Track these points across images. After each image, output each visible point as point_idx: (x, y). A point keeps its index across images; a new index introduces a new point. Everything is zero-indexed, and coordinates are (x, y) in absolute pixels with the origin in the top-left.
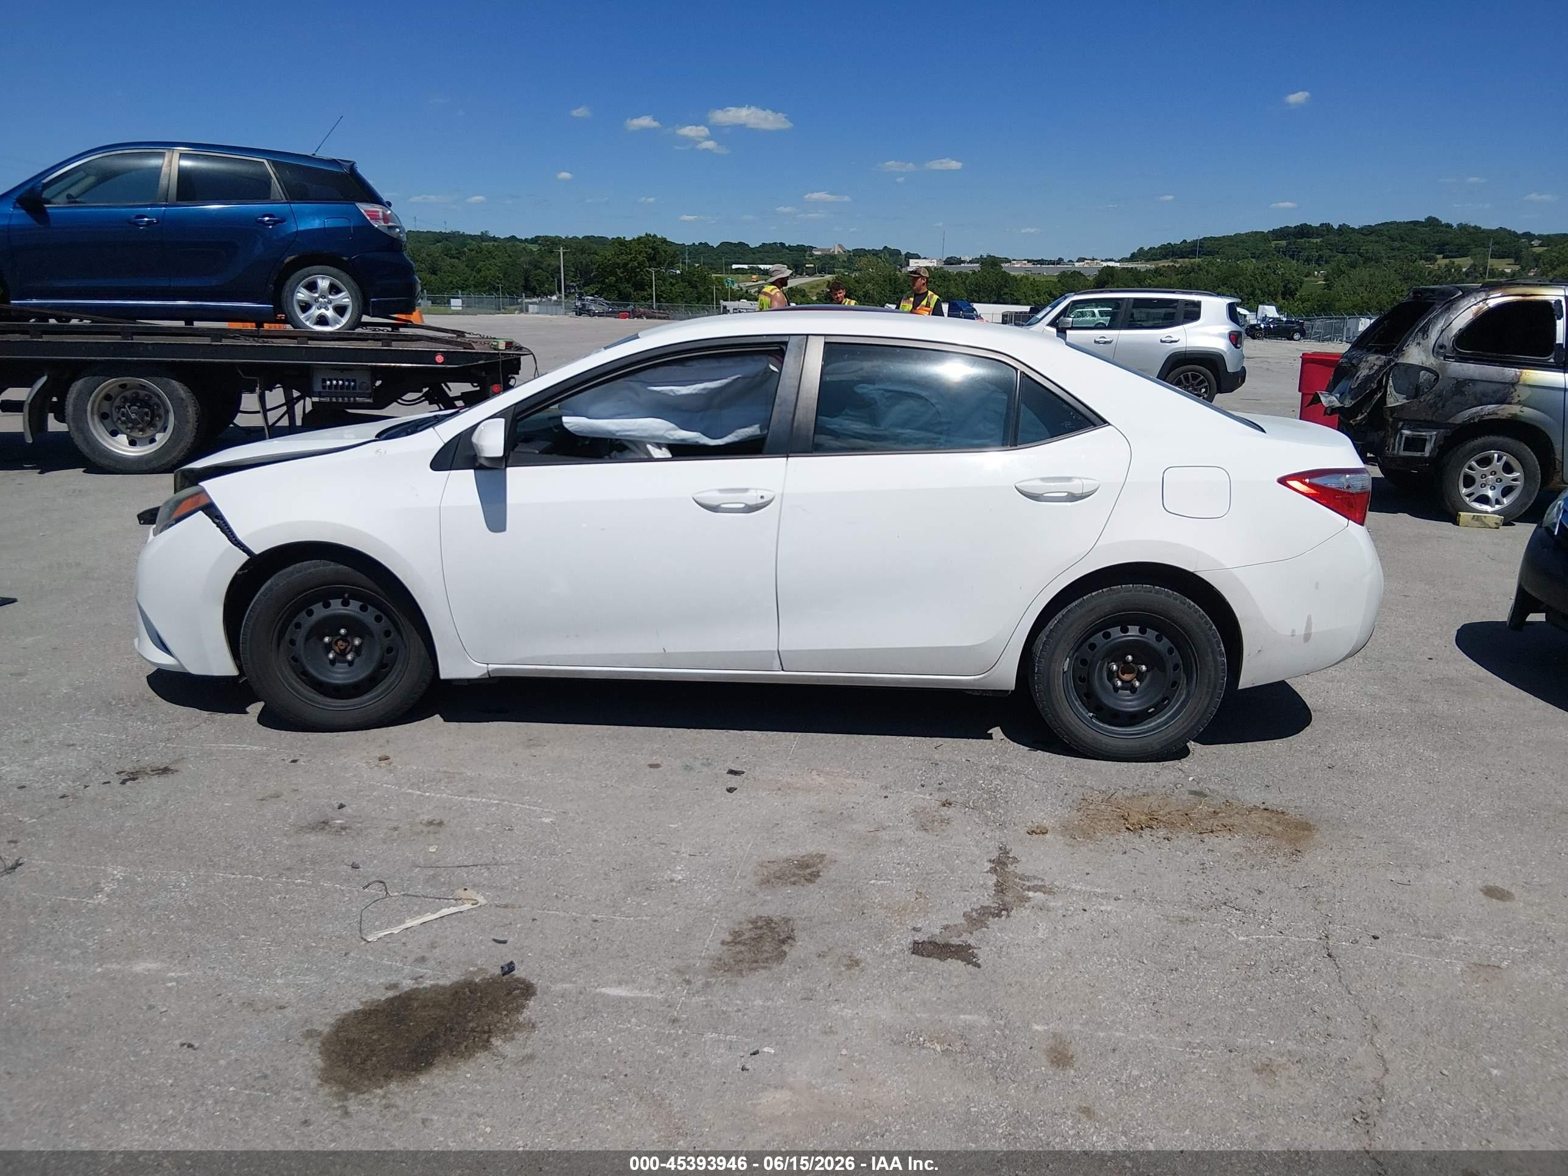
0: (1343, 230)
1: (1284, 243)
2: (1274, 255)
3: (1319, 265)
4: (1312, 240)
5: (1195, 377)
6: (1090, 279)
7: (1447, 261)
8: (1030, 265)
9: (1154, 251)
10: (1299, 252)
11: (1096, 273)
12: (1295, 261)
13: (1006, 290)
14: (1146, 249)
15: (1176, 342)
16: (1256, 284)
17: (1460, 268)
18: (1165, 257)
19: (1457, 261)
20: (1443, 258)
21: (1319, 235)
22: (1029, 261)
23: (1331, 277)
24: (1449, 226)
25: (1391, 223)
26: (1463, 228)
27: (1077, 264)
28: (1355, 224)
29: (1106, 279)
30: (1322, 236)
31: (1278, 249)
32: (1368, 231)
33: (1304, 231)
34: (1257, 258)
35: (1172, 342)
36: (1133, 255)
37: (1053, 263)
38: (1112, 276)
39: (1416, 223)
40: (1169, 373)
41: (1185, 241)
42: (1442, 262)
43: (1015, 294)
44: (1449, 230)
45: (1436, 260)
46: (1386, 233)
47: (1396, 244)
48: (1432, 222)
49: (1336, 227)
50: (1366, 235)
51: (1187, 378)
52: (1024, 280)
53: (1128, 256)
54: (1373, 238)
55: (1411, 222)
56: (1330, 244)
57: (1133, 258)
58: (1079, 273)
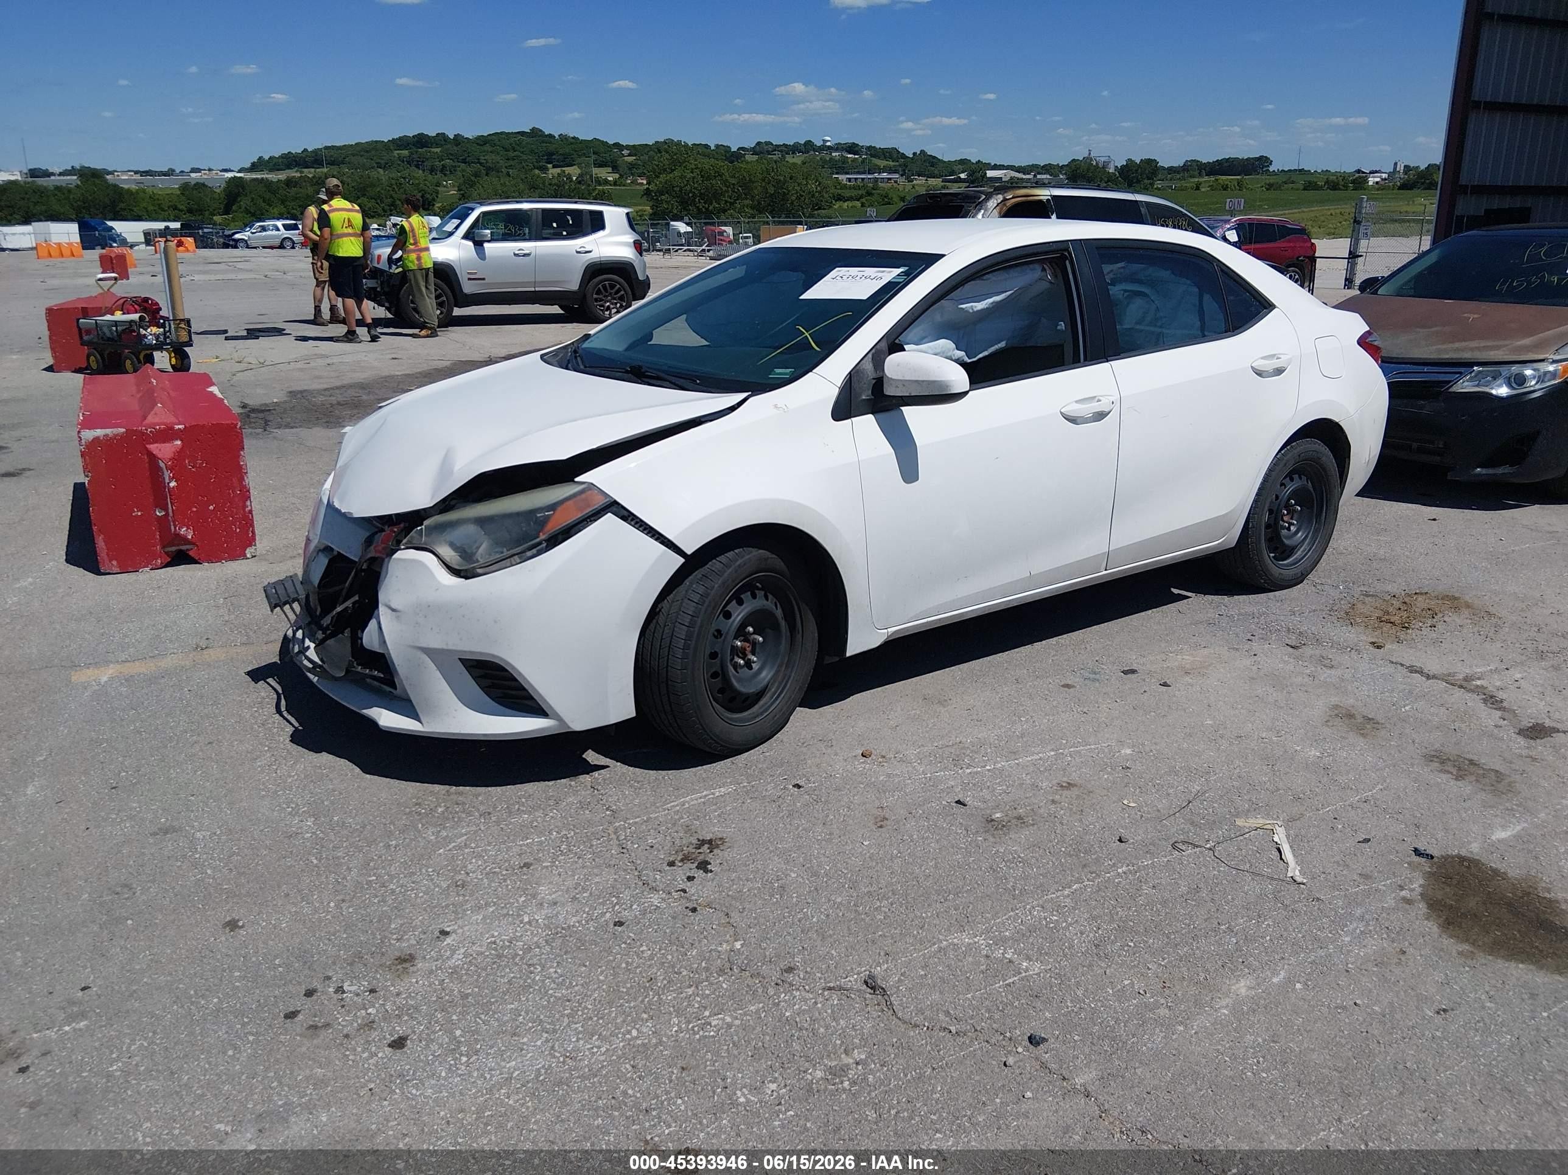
0: (458, 139)
1: (406, 152)
2: (399, 165)
3: (445, 175)
4: (433, 150)
5: (612, 287)
6: (218, 191)
7: (558, 170)
8: (138, 177)
9: (275, 160)
10: (423, 162)
11: (223, 185)
12: (421, 172)
13: (122, 205)
14: (266, 158)
15: (590, 252)
16: (394, 195)
17: (569, 177)
18: (289, 167)
19: (568, 170)
20: (554, 167)
21: (437, 145)
22: (136, 172)
23: (463, 187)
24: (551, 136)
25: (502, 133)
26: (563, 138)
27: (193, 175)
28: (470, 134)
29: (237, 191)
30: (441, 146)
31: (401, 159)
32: (482, 141)
33: (421, 141)
34: (384, 168)
35: (587, 252)
36: (253, 164)
37: (165, 174)
38: (243, 188)
39: (522, 133)
40: (589, 282)
41: (305, 150)
42: (553, 172)
43: (135, 209)
44: (552, 140)
45: (547, 169)
46: (498, 143)
47: (511, 154)
48: (535, 133)
49: (452, 137)
50: (481, 145)
51: (604, 287)
52: (142, 195)
53: (248, 165)
54: (487, 148)
55: (519, 133)
56: (452, 155)
57: (254, 167)
58: (203, 185)
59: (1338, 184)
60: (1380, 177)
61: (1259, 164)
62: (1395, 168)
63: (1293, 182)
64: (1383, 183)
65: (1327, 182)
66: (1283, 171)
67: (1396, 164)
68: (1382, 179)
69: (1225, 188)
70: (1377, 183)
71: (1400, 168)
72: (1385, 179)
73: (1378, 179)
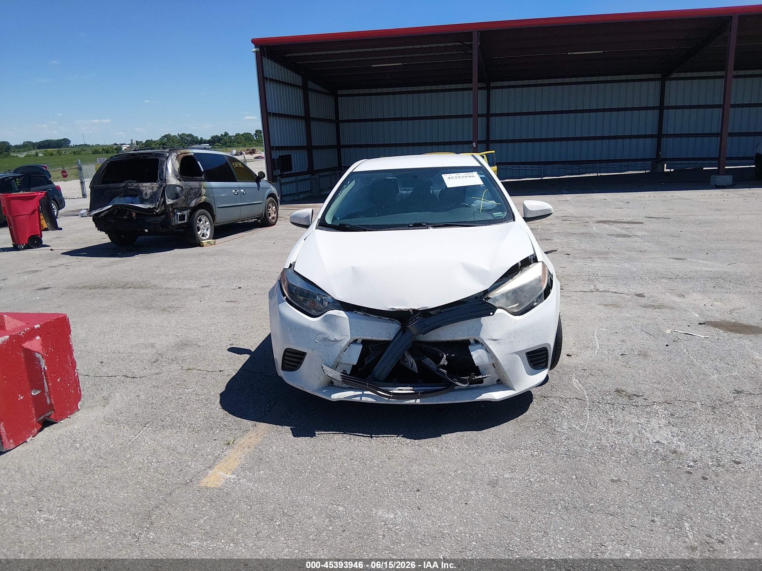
59: (109, 151)
60: (126, 146)
61: (63, 143)
62: (132, 142)
63: (85, 151)
64: (128, 149)
65: (103, 150)
66: (76, 145)
67: (132, 140)
68: (127, 148)
69: (52, 155)
70: (126, 149)
71: (134, 142)
72: (129, 147)
73: (126, 148)
